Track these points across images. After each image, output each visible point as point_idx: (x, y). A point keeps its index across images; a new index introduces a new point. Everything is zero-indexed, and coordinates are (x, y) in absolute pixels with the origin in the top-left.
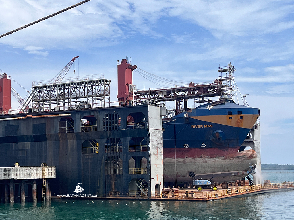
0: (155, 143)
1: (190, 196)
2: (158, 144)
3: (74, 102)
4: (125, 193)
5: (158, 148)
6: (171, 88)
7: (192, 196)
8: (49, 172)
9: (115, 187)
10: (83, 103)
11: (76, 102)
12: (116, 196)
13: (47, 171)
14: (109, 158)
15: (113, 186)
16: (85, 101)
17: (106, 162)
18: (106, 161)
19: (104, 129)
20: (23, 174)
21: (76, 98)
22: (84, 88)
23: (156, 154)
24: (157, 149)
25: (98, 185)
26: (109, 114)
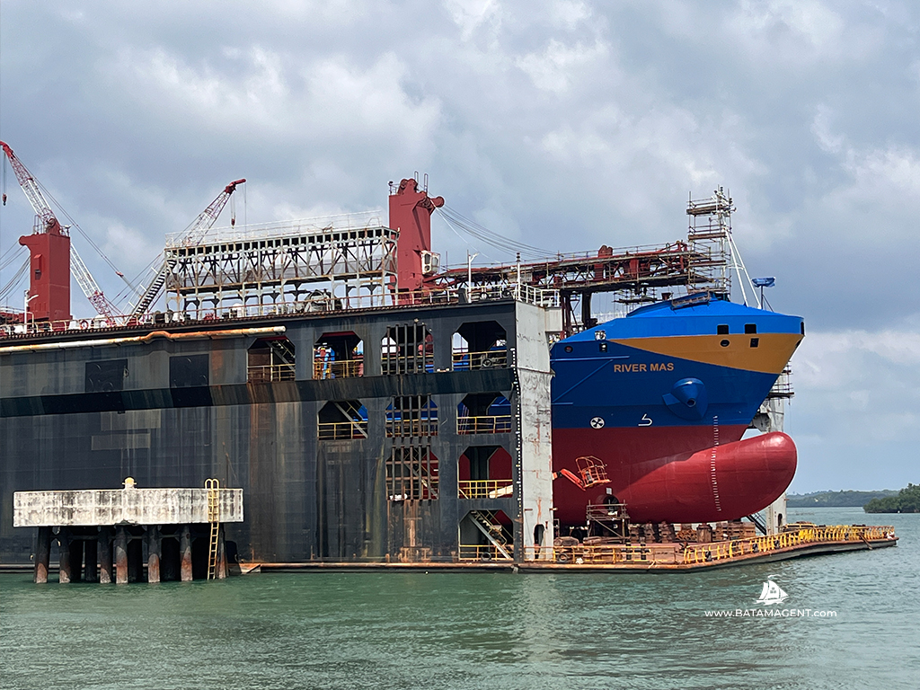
0: (534, 410)
1: (636, 557)
2: (540, 412)
3: (290, 292)
4: (446, 553)
5: (541, 425)
6: (545, 261)
7: (644, 557)
8: (225, 505)
9: (418, 535)
10: (318, 294)
11: (296, 293)
12: (420, 561)
13: (222, 502)
14: (398, 452)
15: (412, 533)
16: (325, 290)
17: (389, 463)
18: (390, 460)
19: (385, 368)
20: (156, 509)
21: (297, 283)
22: (319, 252)
23: (536, 442)
24: (538, 427)
25: (367, 531)
26: (399, 328)
